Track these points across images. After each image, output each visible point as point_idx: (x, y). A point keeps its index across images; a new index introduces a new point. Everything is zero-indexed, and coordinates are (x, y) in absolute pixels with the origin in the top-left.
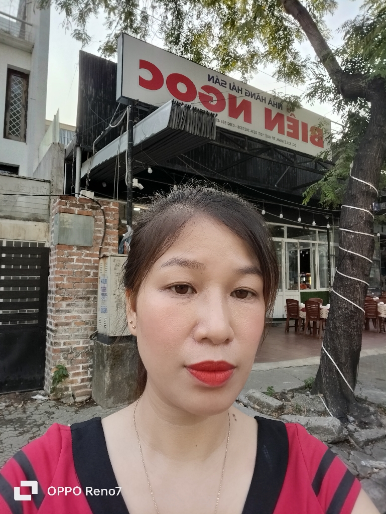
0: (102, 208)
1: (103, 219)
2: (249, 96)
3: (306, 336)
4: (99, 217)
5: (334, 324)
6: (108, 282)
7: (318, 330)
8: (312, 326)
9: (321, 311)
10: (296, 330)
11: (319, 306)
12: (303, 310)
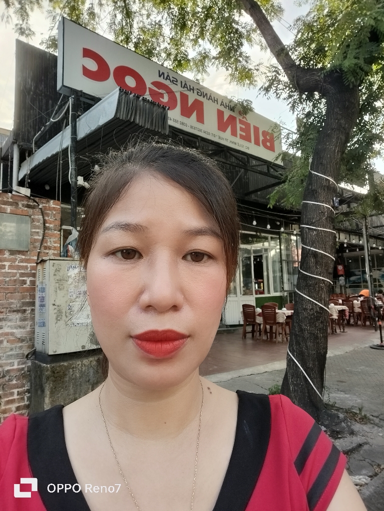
0: (40, 206)
1: (42, 219)
2: (201, 96)
3: (264, 341)
4: (36, 217)
5: (300, 327)
6: (47, 290)
7: (274, 335)
8: (268, 330)
9: (277, 315)
10: (253, 336)
11: (275, 310)
12: (259, 315)
